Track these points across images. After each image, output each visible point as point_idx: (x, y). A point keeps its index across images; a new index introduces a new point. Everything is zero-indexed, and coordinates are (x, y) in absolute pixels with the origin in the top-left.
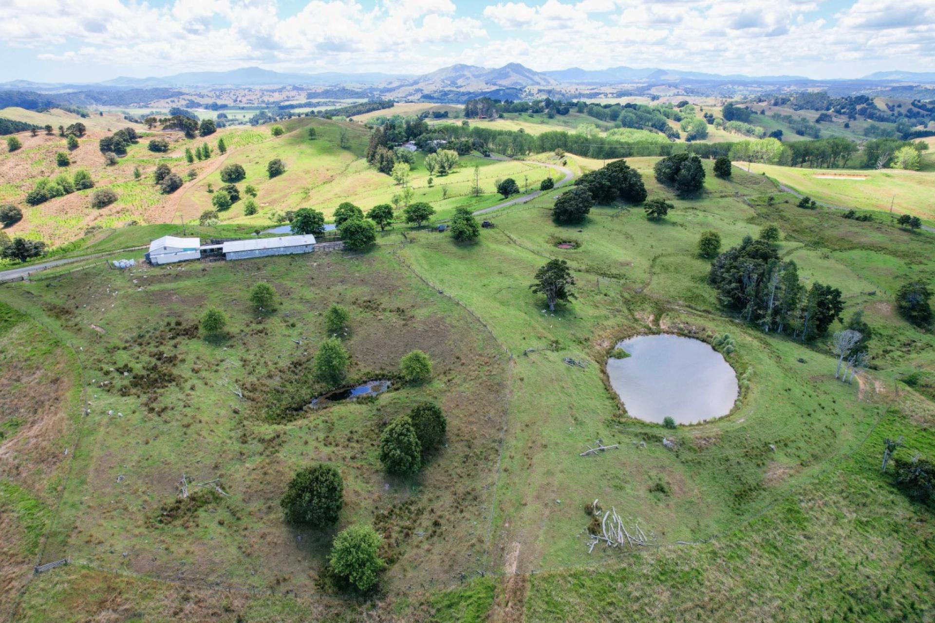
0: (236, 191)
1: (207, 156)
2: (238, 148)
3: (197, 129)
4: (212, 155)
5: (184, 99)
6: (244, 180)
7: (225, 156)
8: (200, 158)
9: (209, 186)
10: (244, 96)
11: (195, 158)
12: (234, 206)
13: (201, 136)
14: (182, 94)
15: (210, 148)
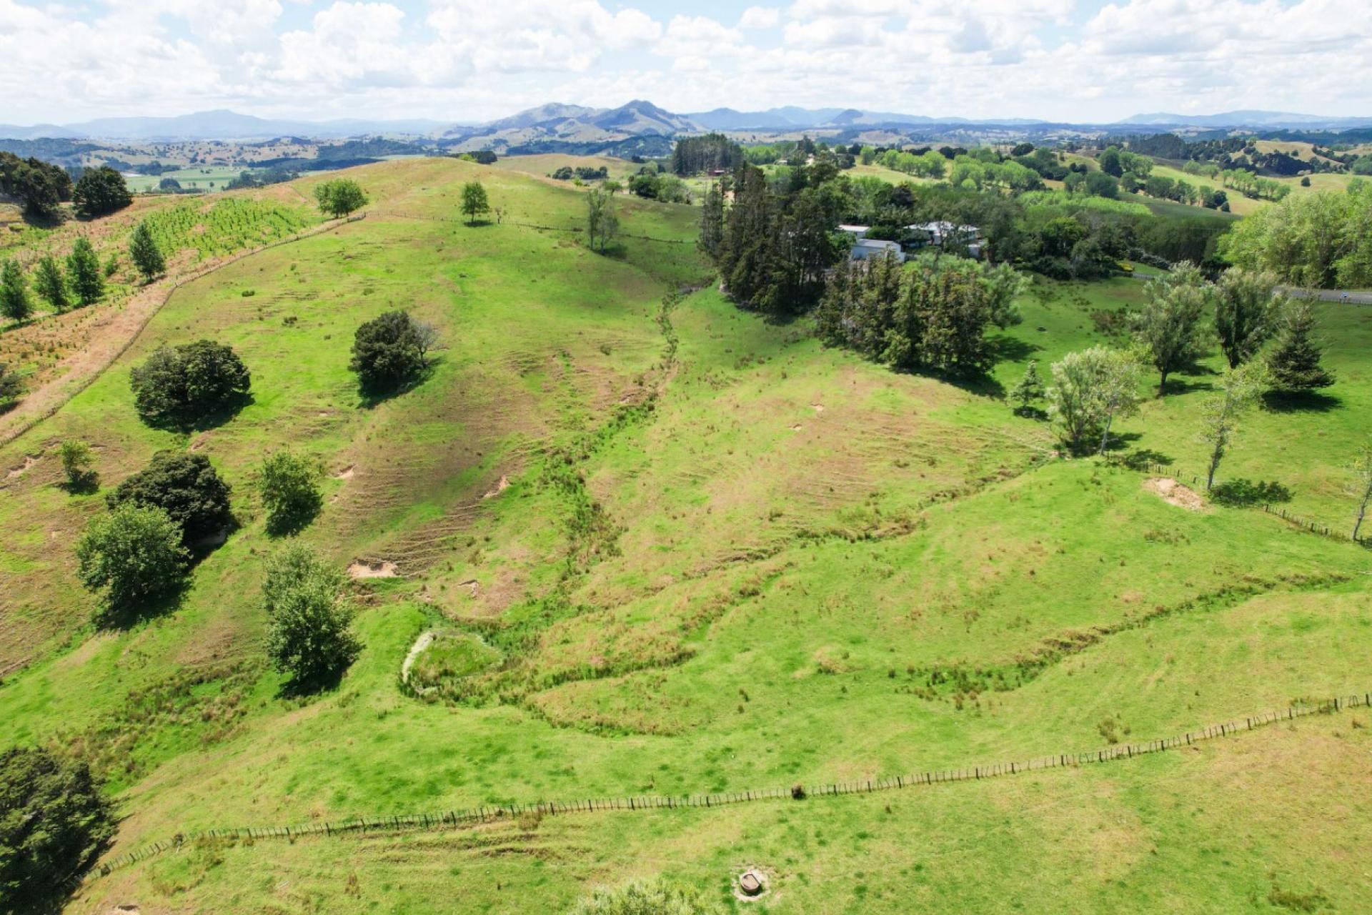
0: (217, 490)
1: (89, 290)
2: (208, 258)
3: (65, 197)
4: (110, 286)
5: (97, 157)
6: (246, 414)
7: (157, 289)
8: (58, 301)
9: (72, 456)
10: (210, 153)
11: (34, 299)
12: (204, 573)
13: (80, 217)
14: (96, 148)
15: (103, 260)
